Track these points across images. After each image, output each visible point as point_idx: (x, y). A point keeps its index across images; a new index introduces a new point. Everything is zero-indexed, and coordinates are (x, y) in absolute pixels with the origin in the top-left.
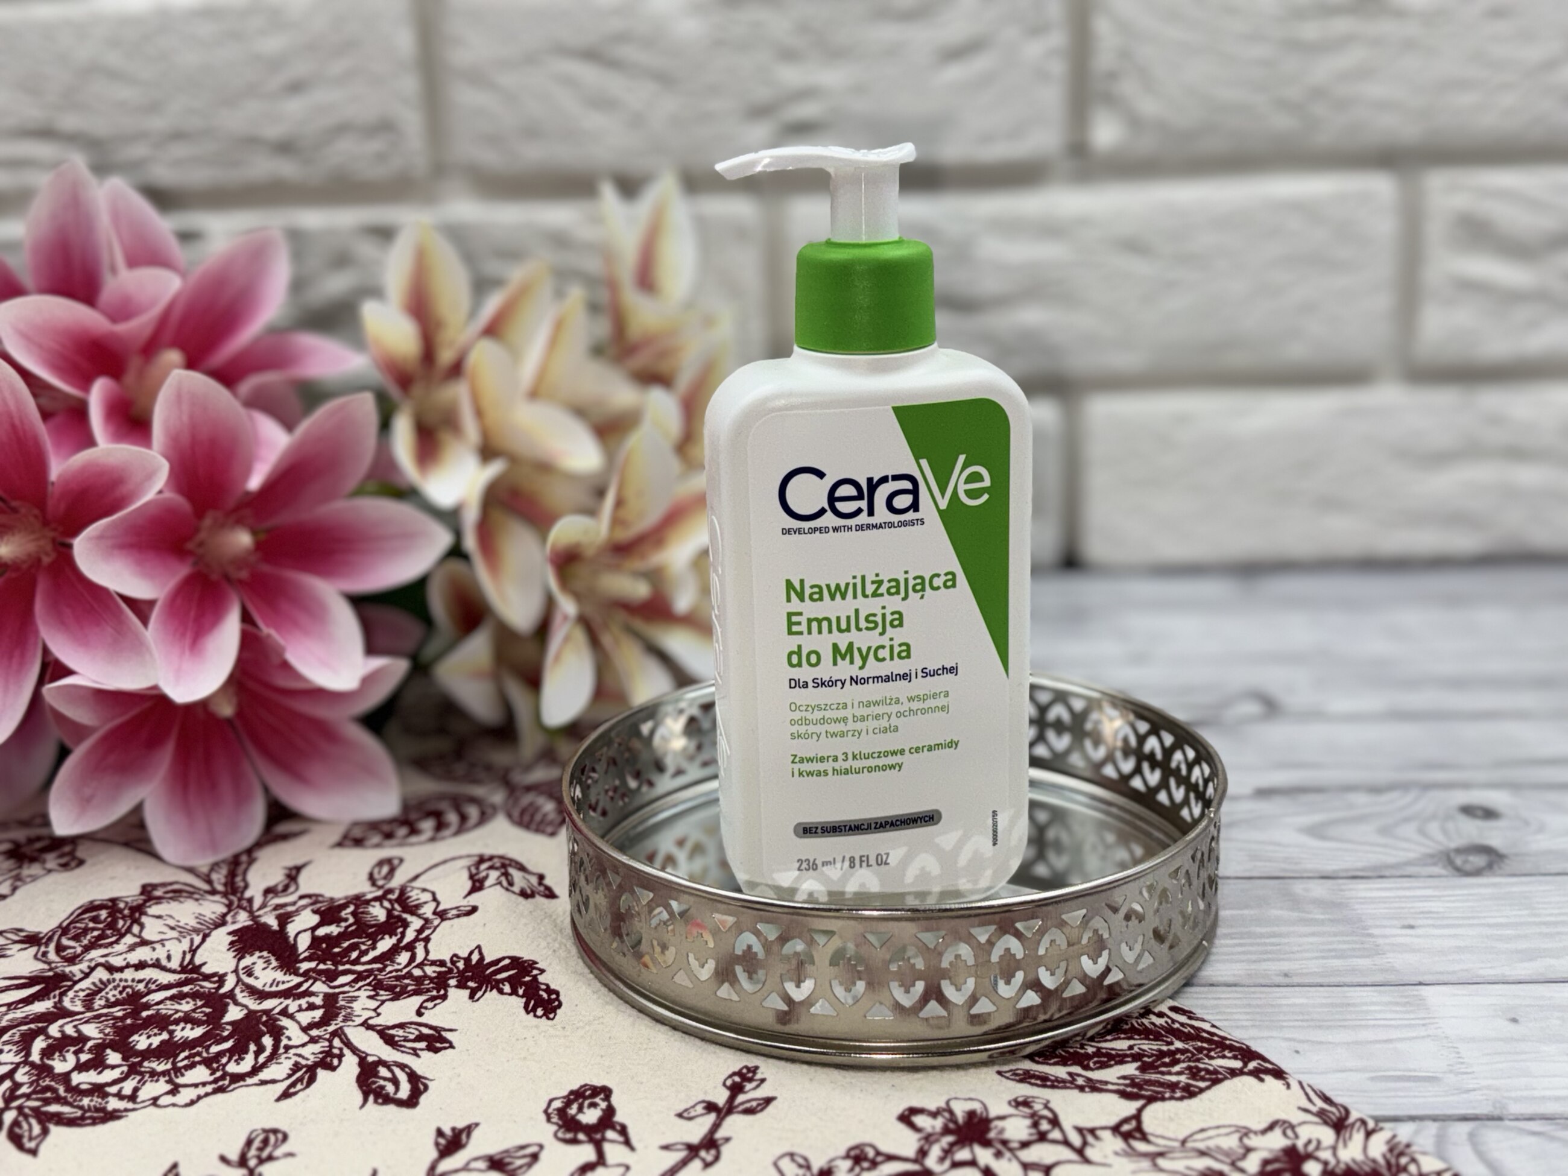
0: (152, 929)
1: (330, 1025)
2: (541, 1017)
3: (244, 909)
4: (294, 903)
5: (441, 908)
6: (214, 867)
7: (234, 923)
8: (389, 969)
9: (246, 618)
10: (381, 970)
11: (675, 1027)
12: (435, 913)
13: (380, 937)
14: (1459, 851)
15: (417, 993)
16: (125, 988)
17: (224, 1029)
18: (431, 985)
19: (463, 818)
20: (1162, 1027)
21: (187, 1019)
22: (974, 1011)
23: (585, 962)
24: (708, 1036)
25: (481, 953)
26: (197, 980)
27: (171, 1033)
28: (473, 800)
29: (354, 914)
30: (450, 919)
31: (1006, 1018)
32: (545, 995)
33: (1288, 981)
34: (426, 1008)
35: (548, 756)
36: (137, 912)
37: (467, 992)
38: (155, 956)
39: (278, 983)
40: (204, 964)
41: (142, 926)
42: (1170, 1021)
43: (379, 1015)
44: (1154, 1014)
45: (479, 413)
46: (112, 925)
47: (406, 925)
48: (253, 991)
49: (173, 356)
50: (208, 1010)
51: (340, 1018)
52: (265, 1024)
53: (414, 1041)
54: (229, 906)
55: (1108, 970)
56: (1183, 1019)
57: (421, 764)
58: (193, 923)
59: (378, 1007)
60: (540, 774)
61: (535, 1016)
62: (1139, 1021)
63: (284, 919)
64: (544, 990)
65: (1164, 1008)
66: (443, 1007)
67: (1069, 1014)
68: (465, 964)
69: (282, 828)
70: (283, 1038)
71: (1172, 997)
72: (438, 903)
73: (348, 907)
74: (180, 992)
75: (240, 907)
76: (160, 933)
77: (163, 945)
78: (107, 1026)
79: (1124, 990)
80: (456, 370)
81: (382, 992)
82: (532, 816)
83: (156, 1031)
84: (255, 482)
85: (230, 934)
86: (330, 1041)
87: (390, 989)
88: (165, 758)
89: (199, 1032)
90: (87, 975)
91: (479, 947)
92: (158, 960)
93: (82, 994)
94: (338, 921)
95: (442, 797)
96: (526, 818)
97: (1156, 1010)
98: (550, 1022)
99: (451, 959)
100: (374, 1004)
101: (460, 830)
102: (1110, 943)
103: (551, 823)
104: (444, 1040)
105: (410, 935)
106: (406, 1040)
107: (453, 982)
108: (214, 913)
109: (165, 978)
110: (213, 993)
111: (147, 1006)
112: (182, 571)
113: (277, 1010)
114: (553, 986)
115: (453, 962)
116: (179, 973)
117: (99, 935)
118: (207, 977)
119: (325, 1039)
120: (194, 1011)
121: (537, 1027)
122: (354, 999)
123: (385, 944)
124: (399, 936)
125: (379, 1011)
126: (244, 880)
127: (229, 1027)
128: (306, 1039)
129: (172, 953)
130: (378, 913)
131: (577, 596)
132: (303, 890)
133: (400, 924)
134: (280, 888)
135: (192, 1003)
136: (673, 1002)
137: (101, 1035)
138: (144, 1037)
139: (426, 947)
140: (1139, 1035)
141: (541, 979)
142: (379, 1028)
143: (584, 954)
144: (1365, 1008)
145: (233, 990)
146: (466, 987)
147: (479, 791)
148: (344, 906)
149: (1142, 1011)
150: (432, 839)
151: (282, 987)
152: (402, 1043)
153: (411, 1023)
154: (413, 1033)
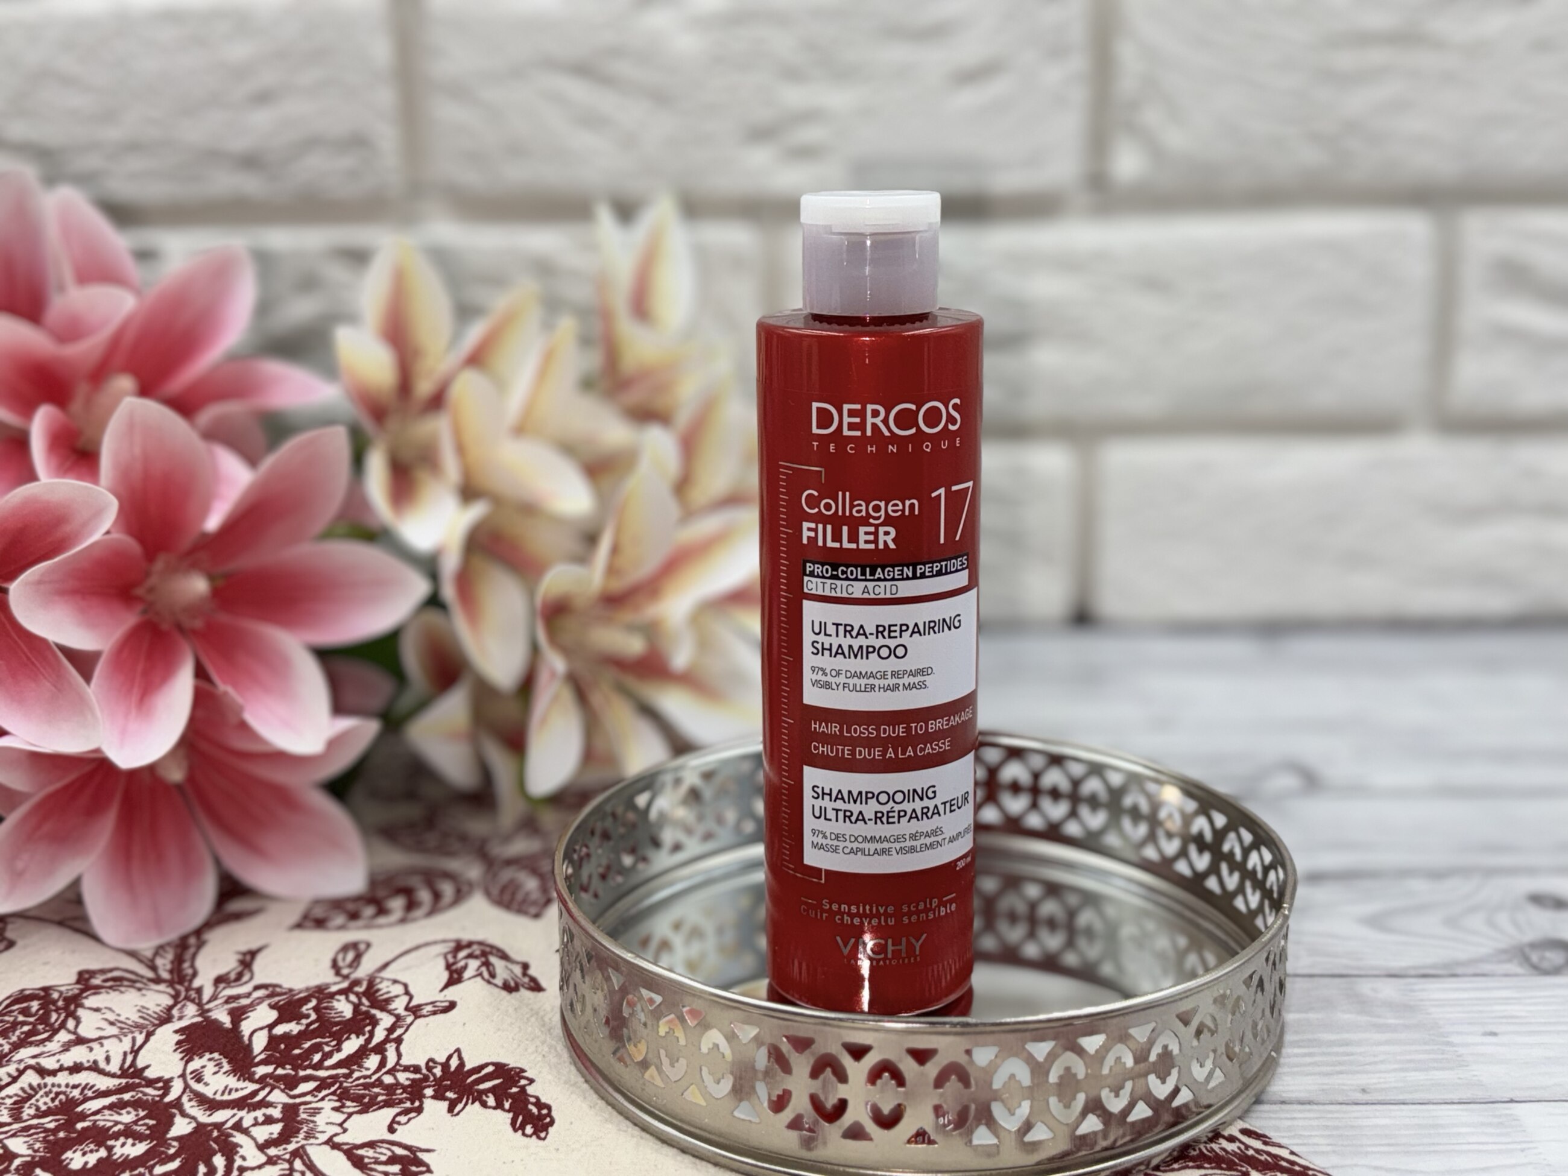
0: (89, 1024)
1: (289, 1142)
2: (530, 1136)
3: (193, 1001)
4: (248, 995)
5: (414, 1003)
6: (159, 950)
7: (180, 1018)
8: (356, 1075)
9: (200, 673)
10: (347, 1076)
11: (684, 1150)
12: (407, 1009)
13: (345, 1036)
14: (1534, 946)
15: (388, 1104)
16: (57, 1094)
17: (169, 1146)
18: (404, 1095)
19: (437, 896)
20: (1235, 1154)
21: (128, 1132)
22: (1029, 1138)
23: (579, 1070)
24: (723, 1161)
25: (460, 1058)
26: (139, 1085)
27: (110, 1149)
28: (448, 876)
29: (316, 1009)
30: (424, 1016)
31: (1063, 1145)
32: (535, 1110)
33: (1367, 1099)
34: (399, 1123)
35: (529, 825)
36: (72, 1004)
37: (445, 1104)
38: (92, 1057)
39: (231, 1090)
40: (147, 1067)
41: (78, 1022)
42: (1243, 1147)
43: (345, 1131)
44: (1224, 1137)
45: (461, 449)
46: (44, 1019)
47: (375, 1022)
48: (203, 1101)
49: (125, 383)
50: (151, 1122)
51: (302, 1135)
52: (216, 1140)
53: (386, 1163)
54: (176, 997)
55: (1176, 1091)
56: (1257, 1144)
57: (389, 833)
58: (135, 1017)
59: (345, 1121)
60: (521, 846)
61: (524, 1134)
62: (1208, 1146)
63: (238, 1015)
64: (534, 1104)
65: (1234, 1130)
66: (419, 1121)
67: (1132, 1141)
68: (442, 1071)
69: (236, 905)
70: (237, 1158)
71: (1240, 1118)
72: (411, 998)
73: (310, 1001)
74: (121, 1100)
75: (187, 998)
76: (99, 1028)
77: (102, 1045)
78: (37, 1140)
79: (1193, 1112)
80: (437, 401)
81: (348, 1103)
82: (513, 894)
83: (92, 1146)
84: (213, 523)
85: (176, 1032)
86: (290, 1162)
87: (358, 1099)
88: (106, 826)
89: (141, 1148)
90: (15, 1080)
91: (458, 1051)
92: (95, 1062)
93: (9, 1101)
94: (298, 1017)
95: (413, 871)
96: (507, 897)
97: (1226, 1133)
98: (541, 1143)
99: (427, 1063)
100: (339, 1117)
101: (433, 911)
102: (1178, 1061)
103: (534, 903)
104: (420, 1163)
105: (380, 1035)
106: (377, 1162)
107: (429, 1092)
108: (158, 1005)
109: (104, 1083)
110: (157, 1102)
111: (83, 1116)
112: (129, 620)
113: (229, 1124)
114: (543, 1100)
115: (429, 1069)
116: (119, 1077)
117: (29, 1030)
118: (150, 1083)
119: (284, 1160)
120: (135, 1123)
121: (527, 1147)
122: (317, 1111)
123: (351, 1045)
124: (367, 1035)
125: (345, 1125)
126: (192, 966)
127: (175, 1144)
128: (263, 1159)
129: (111, 1054)
130: (344, 1008)
131: (566, 651)
132: (258, 980)
133: (368, 1021)
134: (233, 976)
135: (134, 1113)
136: (681, 1120)
137: (30, 1152)
138: (79, 1153)
139: (397, 1049)
140: (1210, 1163)
141: (530, 1090)
142: (345, 1147)
143: (577, 1060)
144: (1455, 1130)
145: (180, 1098)
146: (444, 1098)
147: (453, 865)
148: (306, 1000)
149: (1210, 1135)
150: (403, 921)
151: (235, 1096)
152: (373, 1166)
153: (383, 1141)
154: (384, 1153)
